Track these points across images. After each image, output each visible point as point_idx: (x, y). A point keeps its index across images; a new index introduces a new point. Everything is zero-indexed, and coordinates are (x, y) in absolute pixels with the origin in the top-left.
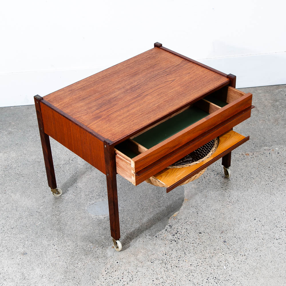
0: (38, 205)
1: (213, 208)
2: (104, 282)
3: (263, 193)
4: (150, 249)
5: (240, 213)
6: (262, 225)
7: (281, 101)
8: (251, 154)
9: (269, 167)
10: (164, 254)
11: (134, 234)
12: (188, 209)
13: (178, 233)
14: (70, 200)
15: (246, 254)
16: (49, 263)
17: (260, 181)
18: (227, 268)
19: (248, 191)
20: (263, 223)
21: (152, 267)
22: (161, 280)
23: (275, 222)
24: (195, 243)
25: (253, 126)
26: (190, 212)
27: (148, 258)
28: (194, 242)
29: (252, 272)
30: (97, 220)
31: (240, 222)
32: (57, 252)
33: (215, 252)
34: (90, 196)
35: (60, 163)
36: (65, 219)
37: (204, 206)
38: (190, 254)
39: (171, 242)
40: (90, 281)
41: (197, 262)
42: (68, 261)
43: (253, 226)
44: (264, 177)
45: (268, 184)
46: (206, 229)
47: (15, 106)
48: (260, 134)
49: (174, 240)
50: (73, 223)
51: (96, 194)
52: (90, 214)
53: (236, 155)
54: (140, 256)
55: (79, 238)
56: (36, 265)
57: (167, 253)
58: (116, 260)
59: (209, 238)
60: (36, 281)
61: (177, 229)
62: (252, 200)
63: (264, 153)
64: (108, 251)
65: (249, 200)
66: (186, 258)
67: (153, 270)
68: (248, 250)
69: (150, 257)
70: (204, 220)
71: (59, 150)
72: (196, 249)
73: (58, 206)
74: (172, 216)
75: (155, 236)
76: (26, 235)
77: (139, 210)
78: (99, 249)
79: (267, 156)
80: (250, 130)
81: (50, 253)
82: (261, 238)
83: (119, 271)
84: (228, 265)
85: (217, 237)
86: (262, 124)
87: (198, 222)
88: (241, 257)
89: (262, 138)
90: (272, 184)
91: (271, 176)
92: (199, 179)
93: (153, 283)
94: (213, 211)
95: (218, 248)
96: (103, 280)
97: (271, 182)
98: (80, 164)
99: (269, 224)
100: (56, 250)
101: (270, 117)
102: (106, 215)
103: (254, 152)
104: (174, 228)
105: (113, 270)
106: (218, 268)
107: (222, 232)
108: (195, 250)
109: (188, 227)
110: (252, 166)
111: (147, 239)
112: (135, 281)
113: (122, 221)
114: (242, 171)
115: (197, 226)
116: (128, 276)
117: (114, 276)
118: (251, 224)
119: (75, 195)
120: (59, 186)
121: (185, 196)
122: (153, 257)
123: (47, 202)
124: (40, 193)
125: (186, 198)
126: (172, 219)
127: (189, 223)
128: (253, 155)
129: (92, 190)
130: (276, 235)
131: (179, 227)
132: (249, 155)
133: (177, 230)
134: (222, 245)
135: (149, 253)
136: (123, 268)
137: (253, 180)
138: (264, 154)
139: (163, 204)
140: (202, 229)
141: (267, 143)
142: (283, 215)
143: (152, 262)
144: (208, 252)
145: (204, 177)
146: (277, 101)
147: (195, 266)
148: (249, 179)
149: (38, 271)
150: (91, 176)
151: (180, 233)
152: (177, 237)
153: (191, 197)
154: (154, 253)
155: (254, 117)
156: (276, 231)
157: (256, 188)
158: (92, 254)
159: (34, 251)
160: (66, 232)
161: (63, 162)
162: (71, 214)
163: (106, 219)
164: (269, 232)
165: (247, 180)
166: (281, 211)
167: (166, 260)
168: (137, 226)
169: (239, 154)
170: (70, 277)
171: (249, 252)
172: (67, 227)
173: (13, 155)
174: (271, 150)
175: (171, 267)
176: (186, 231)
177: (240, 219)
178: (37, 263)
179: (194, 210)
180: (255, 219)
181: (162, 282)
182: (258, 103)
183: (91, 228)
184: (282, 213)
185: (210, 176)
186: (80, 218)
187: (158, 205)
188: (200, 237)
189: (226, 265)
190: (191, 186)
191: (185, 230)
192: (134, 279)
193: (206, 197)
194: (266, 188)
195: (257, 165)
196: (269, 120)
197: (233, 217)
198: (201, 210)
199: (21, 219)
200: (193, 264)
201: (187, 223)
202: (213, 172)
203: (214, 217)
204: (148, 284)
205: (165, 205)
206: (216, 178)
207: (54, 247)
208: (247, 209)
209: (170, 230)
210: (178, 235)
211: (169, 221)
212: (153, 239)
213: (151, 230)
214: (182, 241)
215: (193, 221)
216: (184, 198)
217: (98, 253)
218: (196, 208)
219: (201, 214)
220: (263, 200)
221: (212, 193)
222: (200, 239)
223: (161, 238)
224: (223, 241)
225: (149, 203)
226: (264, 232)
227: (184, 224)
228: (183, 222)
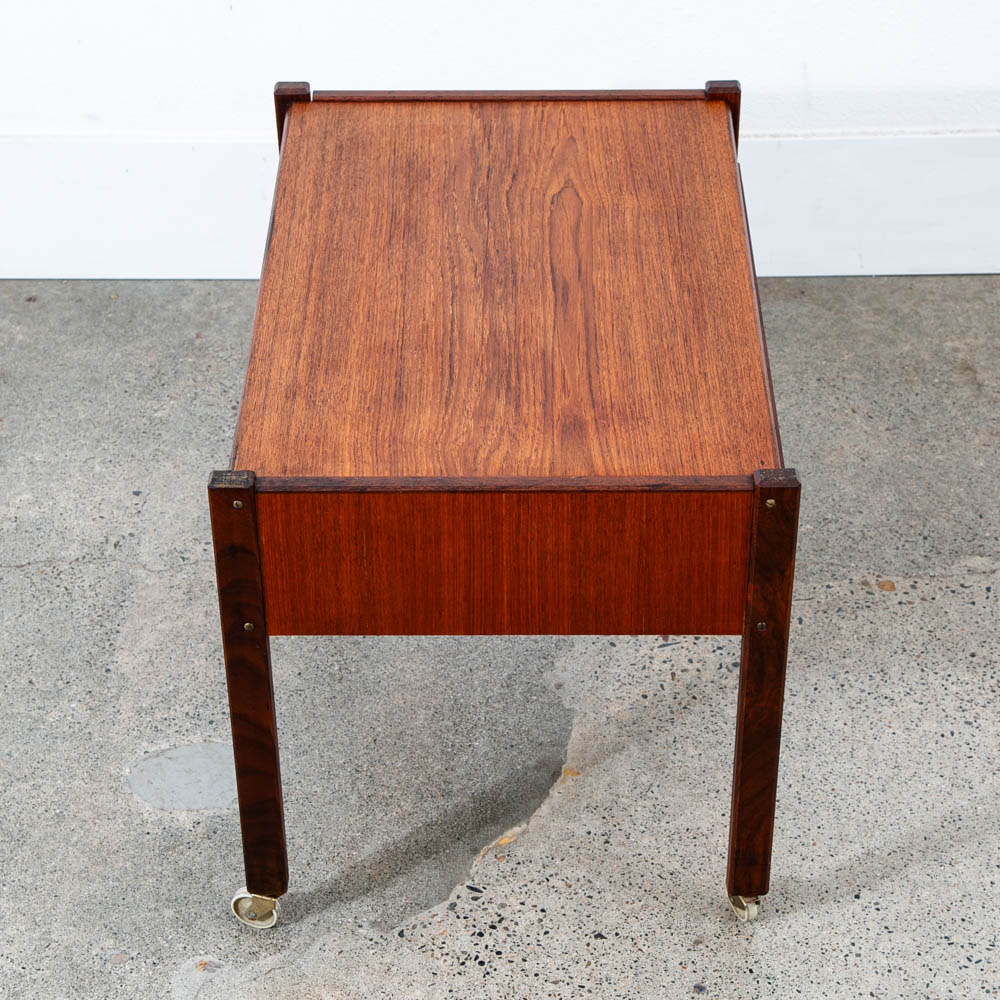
1: (682, 822)
3: (922, 773)
4: (364, 989)
5: (795, 859)
6: (884, 924)
8: (903, 584)
9: (973, 655)
12: (570, 819)
13: (500, 927)
14: (66, 728)
17: (917, 714)
19: (855, 760)
20: (891, 917)
23: (945, 916)
24: (567, 980)
25: (941, 457)
26: (577, 832)
28: (561, 975)
30: (160, 831)
31: (789, 903)
34: (158, 716)
35: (63, 554)
36: (23, 816)
37: (641, 814)
39: (462, 967)
43: (843, 929)
44: (939, 697)
45: (952, 734)
46: (629, 920)
48: (963, 495)
49: (477, 957)
50: (53, 835)
51: (186, 708)
52: (136, 798)
53: (836, 583)
55: (62, 908)
59: (634, 965)
61: (502, 906)
62: (864, 803)
63: (962, 586)
64: (175, 980)
65: (849, 801)
70: (626, 876)
71: (73, 495)
73: (6, 751)
74: (494, 843)
75: (396, 932)
77: (353, 800)
78: (139, 970)
79: (973, 603)
80: (923, 473)
82: (866, 991)
85: (670, 966)
86: (984, 448)
87: (598, 884)
89: (971, 514)
90: (968, 737)
91: (972, 696)
92: (649, 681)
94: (676, 837)
97: (967, 726)
98: (144, 567)
99: (915, 924)
102: (206, 813)
103: (918, 576)
104: (490, 902)
107: (697, 942)
109: (551, 902)
110: (895, 641)
111: (360, 942)
114: (848, 661)
115: (593, 901)
118: (836, 916)
119: (93, 704)
120: (34, 658)
121: (570, 755)
125: (573, 765)
126: (490, 857)
127: (560, 884)
128: (910, 590)
129: (171, 688)
130: (938, 981)
131: (511, 899)
132: (893, 588)
133: (500, 912)
137: (888, 711)
138: (961, 589)
139: (465, 782)
140: (610, 919)
141: (987, 538)
142: (988, 887)
145: (673, 674)
148: (871, 701)
150: (180, 623)
151: (512, 927)
152: (491, 943)
153: (595, 761)
155: (953, 414)
156: (940, 962)
157: (893, 749)
158: (104, 987)
160: (15, 874)
161: (74, 551)
162: (56, 793)
163: (200, 829)
164: (910, 963)
165: (863, 706)
166: (984, 867)
168: (328, 877)
169: (850, 581)
172: (26, 852)
176: (541, 920)
179: (596, 825)
180: (857, 897)
182: (988, 349)
183: (128, 864)
184: (987, 880)
185: (698, 670)
186: (88, 814)
187: (443, 786)
188: (596, 954)
190: (605, 711)
191: (533, 916)
193: (661, 767)
194: (939, 753)
195: (921, 640)
198: (626, 826)
201: (553, 881)
202: (718, 652)
203: (677, 866)
205: (470, 789)
206: (724, 682)
208: (834, 843)
209: (470, 908)
210: (501, 934)
211: (475, 863)
212: (384, 944)
213: (387, 902)
214: (508, 966)
215: (581, 877)
216: (564, 766)
217: (129, 988)
218: (604, 818)
219: (623, 844)
220: (915, 808)
221: (691, 751)
222: (593, 965)
223: (423, 940)
224: (692, 985)
225: (404, 775)
226: (885, 962)
227: (537, 888)
228: (535, 876)
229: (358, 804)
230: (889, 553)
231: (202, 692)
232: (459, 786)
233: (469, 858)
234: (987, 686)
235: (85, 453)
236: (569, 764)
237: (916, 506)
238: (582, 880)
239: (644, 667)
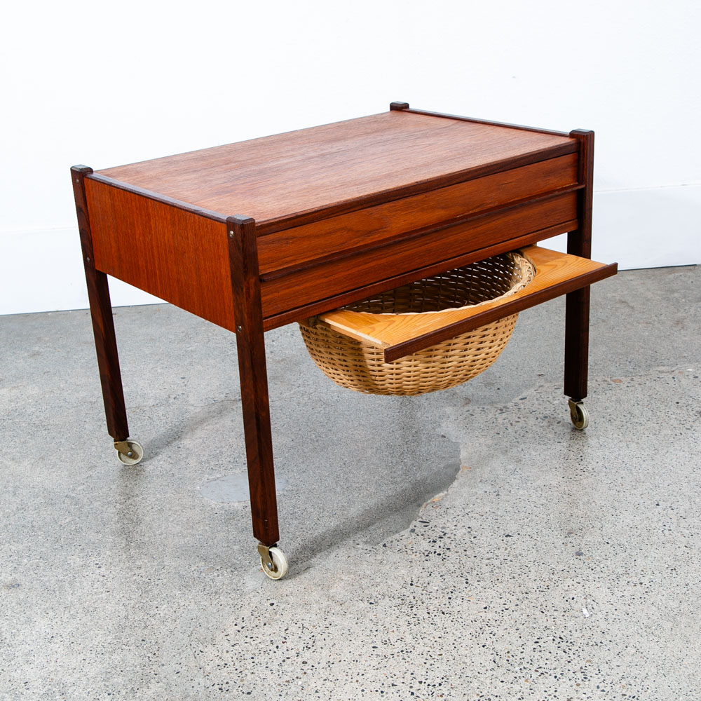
0: (72, 484)
1: (540, 482)
2: (227, 652)
4: (368, 572)
5: (614, 492)
6: (679, 515)
7: (683, 291)
8: (626, 380)
9: (677, 403)
10: (407, 584)
11: (323, 540)
12: (472, 487)
13: (445, 537)
14: (158, 473)
15: (645, 580)
16: (78, 606)
17: (657, 428)
18: (594, 615)
19: (631, 449)
20: (682, 512)
21: (371, 615)
22: (400, 646)
24: (495, 557)
26: (478, 493)
27: (360, 593)
28: (490, 555)
29: (670, 625)
30: (223, 512)
31: (618, 511)
32: (105, 581)
33: (555, 577)
34: (212, 463)
35: (145, 404)
36: (138, 511)
37: (514, 481)
38: (482, 583)
39: (427, 557)
40: (189, 650)
41: (502, 601)
42: (132, 602)
43: (655, 519)
44: (667, 420)
45: (681, 434)
46: (524, 527)
47: (58, 311)
48: (643, 346)
49: (435, 552)
50: (158, 519)
51: (229, 459)
52: (206, 499)
54: (338, 590)
55: (169, 550)
56: (39, 611)
57: (415, 582)
58: (269, 598)
59: (534, 547)
60: (31, 649)
62: (643, 466)
63: (659, 378)
64: (247, 578)
65: (635, 465)
66: (470, 593)
67: (375, 621)
68: (650, 572)
69: (367, 592)
70: (515, 508)
72: (497, 571)
74: (429, 501)
75: (381, 545)
76: (26, 545)
77: (338, 489)
78: (223, 575)
79: (668, 383)
81: (85, 584)
82: (682, 545)
83: (274, 624)
84: (595, 606)
85: (557, 545)
87: (499, 513)
88: (632, 589)
89: (650, 352)
91: (685, 418)
92: (497, 428)
93: (375, 653)
94: (539, 489)
95: (561, 567)
96: (227, 646)
98: (193, 405)
99: (697, 514)
100: (103, 576)
101: (662, 317)
103: (632, 376)
104: (436, 526)
105: (257, 622)
106: (566, 614)
107: (569, 533)
108: (497, 575)
109: (473, 524)
110: (632, 401)
111: (360, 552)
112: (322, 648)
114: (608, 411)
115: (499, 521)
116: (300, 637)
117: (260, 636)
118: (650, 515)
119: (172, 461)
121: (462, 461)
122: (374, 592)
123: (98, 476)
124: (83, 461)
125: (466, 465)
126: (429, 506)
127: (475, 515)
128: (631, 381)
129: (218, 452)
131: (448, 524)
132: (621, 381)
133: (443, 531)
134: (571, 562)
135: (365, 582)
136: (287, 617)
137: (640, 428)
139: (404, 477)
140: (512, 528)
141: (663, 359)
143: (371, 603)
144: (532, 575)
145: (511, 424)
146: (673, 292)
147: (499, 610)
148: (628, 425)
149: (42, 625)
150: (218, 426)
152: (442, 545)
153: (479, 462)
154: (378, 581)
157: (650, 442)
158: (202, 584)
159: (42, 579)
160: (137, 537)
161: (151, 402)
162: (157, 500)
165: (625, 427)
167: (411, 597)
168: (332, 524)
169: (596, 381)
170: (132, 640)
171: (652, 577)
172: (142, 527)
173: (33, 391)
174: (677, 372)
175: (428, 613)
176: (470, 532)
177: (616, 504)
178: (43, 607)
179: (488, 488)
180: (658, 505)
181: (402, 651)
183: (207, 528)
185: (525, 421)
186: (178, 508)
187: (391, 480)
188: (509, 544)
189: (590, 607)
192: (319, 644)
193: (519, 461)
194: (678, 442)
195: (646, 400)
196: (662, 323)
197: (596, 501)
198: (507, 487)
199: (23, 511)
200: (491, 606)
201: (471, 514)
202: (534, 413)
203: (545, 501)
204: (360, 655)
205: (408, 479)
206: (542, 424)
207: (98, 571)
208: (634, 484)
209: (424, 530)
210: (446, 539)
211: (421, 511)
212: (375, 551)
213: (372, 532)
214: (456, 554)
215: (487, 511)
216: (461, 466)
217: (218, 584)
218: (492, 485)
219: (508, 495)
220: (674, 466)
221: (534, 453)
222: (509, 549)
223: (399, 547)
224: (574, 553)
225: (366, 477)
226: (688, 532)
227: (462, 518)
228: (460, 513)
229: (342, 491)
230: (613, 369)
232: (400, 479)
233: (416, 509)
234: (691, 414)
235: (151, 366)
236: (464, 464)
237: (619, 351)
239: (493, 422)
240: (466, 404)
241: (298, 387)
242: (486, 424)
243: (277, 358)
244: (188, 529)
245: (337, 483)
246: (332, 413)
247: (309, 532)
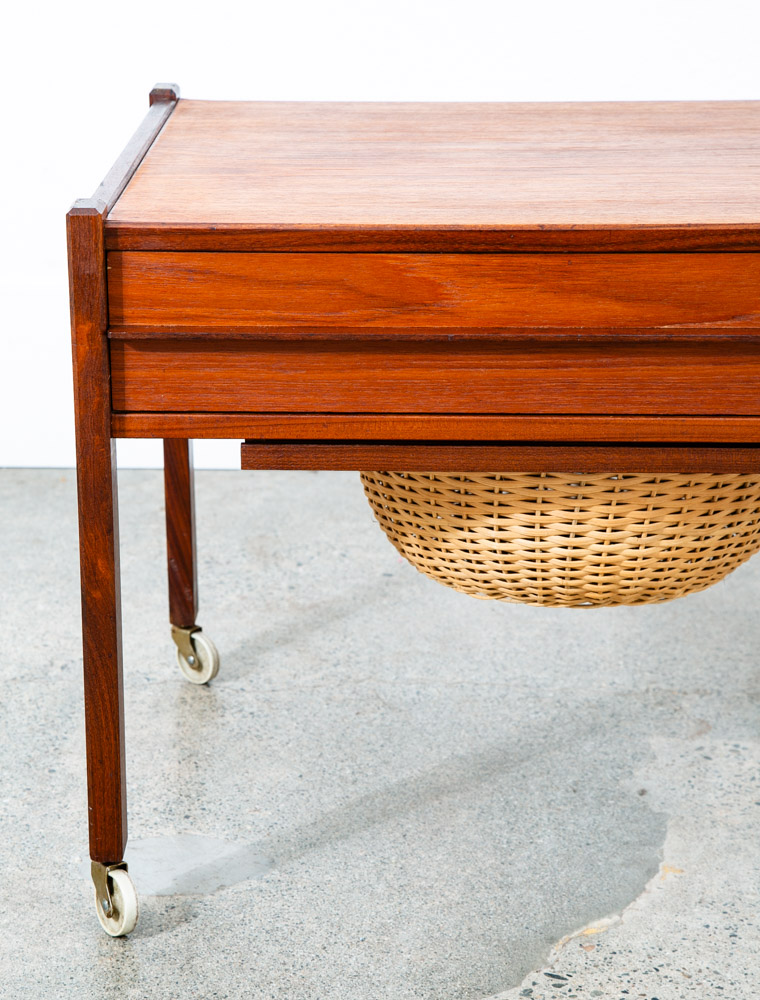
12: (678, 912)
26: (690, 927)
51: (154, 804)
74: (576, 933)
77: (380, 888)
87: (729, 976)
102: (183, 898)
104: (580, 988)
109: (665, 992)
113: (268, 928)
115: (724, 992)
119: (31, 799)
121: (667, 853)
125: (673, 863)
126: (573, 946)
127: (674, 974)
131: (609, 988)
139: (529, 875)
150: (145, 732)
161: (10, 672)
163: (174, 913)
168: (352, 961)
179: (715, 918)
183: (77, 945)
186: (24, 898)
187: (500, 879)
190: (708, 815)
201: (663, 972)
205: (537, 882)
209: (552, 994)
211: (553, 951)
213: (436, 986)
215: (703, 967)
216: (661, 865)
218: (725, 913)
225: (446, 867)
227: (644, 977)
228: (639, 965)
229: (387, 893)
231: (175, 790)
232: (520, 879)
233: (543, 947)
236: (668, 862)
238: (706, 972)
239: (753, 779)
240: (700, 733)
241: (335, 666)
242: (738, 781)
243: (301, 601)
244: (36, 945)
245: (379, 875)
246: (397, 725)
247: (299, 974)
